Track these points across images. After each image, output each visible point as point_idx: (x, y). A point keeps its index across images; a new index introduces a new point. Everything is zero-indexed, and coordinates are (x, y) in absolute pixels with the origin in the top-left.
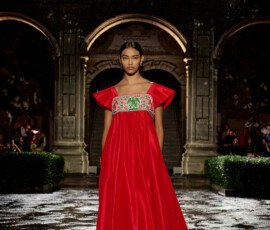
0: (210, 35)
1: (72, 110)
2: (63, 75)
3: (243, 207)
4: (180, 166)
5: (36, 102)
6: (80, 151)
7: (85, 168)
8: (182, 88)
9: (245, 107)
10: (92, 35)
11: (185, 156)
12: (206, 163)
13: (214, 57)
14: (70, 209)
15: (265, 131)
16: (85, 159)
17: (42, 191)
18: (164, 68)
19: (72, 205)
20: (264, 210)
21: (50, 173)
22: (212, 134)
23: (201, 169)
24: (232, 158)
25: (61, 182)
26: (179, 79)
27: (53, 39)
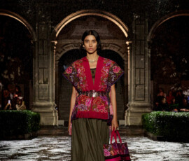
0: (145, 25)
1: (45, 80)
2: (39, 55)
3: (169, 149)
4: (124, 119)
5: (19, 74)
6: (52, 109)
7: (56, 121)
8: (125, 63)
9: (171, 76)
10: (59, 25)
11: (128, 112)
12: (143, 117)
13: (148, 40)
14: (44, 151)
15: (186, 93)
16: (55, 115)
17: (24, 139)
18: (112, 49)
19: (46, 148)
20: (185, 151)
21: (30, 125)
22: (147, 96)
23: (139, 121)
24: (162, 113)
25: (38, 132)
26: (123, 56)
27: (31, 29)
